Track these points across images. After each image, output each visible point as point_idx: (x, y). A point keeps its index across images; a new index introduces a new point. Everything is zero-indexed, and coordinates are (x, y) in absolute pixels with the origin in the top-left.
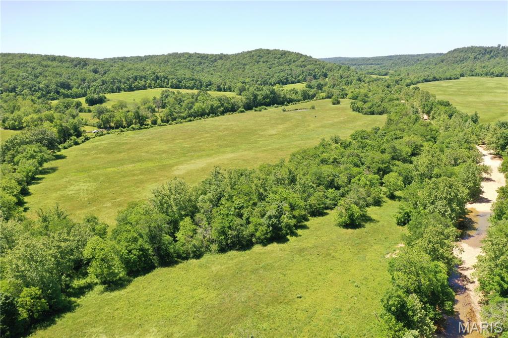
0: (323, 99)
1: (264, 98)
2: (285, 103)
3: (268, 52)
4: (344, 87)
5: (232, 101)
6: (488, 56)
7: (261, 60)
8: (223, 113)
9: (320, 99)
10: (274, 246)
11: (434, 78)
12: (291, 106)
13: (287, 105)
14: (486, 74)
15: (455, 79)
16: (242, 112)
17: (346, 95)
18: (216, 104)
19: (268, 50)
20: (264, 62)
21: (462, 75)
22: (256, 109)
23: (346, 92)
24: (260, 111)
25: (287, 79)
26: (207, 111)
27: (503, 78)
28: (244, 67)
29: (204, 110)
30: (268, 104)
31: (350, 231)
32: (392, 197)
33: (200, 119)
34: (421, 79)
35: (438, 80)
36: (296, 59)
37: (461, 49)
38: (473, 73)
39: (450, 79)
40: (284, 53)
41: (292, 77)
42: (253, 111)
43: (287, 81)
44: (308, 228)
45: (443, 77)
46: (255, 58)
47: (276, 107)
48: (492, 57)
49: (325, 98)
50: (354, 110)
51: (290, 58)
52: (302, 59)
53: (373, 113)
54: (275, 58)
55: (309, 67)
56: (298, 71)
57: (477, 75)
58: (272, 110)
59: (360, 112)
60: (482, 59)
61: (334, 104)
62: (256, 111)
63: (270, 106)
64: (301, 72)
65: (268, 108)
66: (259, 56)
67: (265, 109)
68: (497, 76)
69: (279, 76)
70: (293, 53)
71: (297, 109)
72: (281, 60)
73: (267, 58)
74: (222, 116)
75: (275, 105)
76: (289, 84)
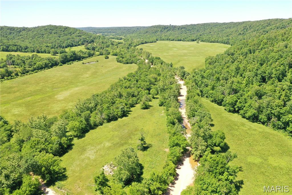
0: (98, 55)
1: (71, 57)
2: (81, 59)
3: (56, 27)
4: (107, 49)
5: (55, 60)
6: (166, 30)
7: (53, 32)
8: (52, 66)
9: (97, 56)
10: (124, 118)
11: (146, 42)
12: (84, 61)
13: (82, 60)
14: (167, 40)
15: (154, 42)
16: (61, 65)
17: (110, 53)
18: (47, 62)
19: (55, 26)
20: (55, 33)
21: (157, 40)
22: (68, 63)
23: (109, 52)
24: (71, 64)
25: (72, 44)
26: (44, 66)
27: (174, 42)
28: (42, 37)
29: (42, 66)
30: (73, 60)
31: (146, 110)
32: (154, 98)
33: (41, 71)
34: (140, 43)
35: (148, 43)
36: (74, 32)
37: (154, 26)
38: (161, 39)
39: (153, 42)
40: (66, 28)
41: (75, 42)
42: (67, 64)
43: (73, 45)
44: (132, 111)
45: (149, 41)
46: (48, 30)
47: (77, 62)
48: (168, 30)
49: (99, 55)
50: (118, 62)
51: (71, 31)
52: (78, 32)
53: (128, 63)
54: (61, 31)
55: (83, 37)
56: (77, 39)
57: (163, 40)
58: (76, 63)
59: (121, 63)
60: (164, 32)
61: (106, 58)
62: (68, 64)
63: (74, 61)
64: (79, 40)
65: (73, 62)
66: (51, 29)
67: (73, 63)
68: (172, 40)
69: (67, 42)
70: (71, 28)
71: (89, 62)
72: (65, 32)
73: (56, 31)
74: (51, 69)
75: (77, 60)
76: (74, 46)
